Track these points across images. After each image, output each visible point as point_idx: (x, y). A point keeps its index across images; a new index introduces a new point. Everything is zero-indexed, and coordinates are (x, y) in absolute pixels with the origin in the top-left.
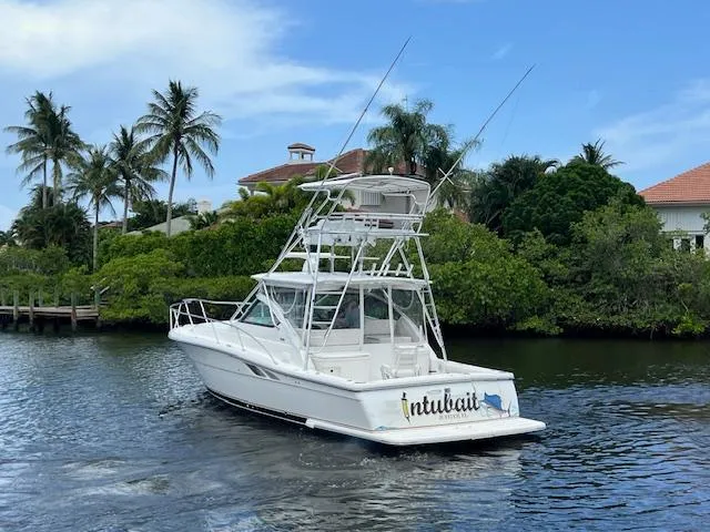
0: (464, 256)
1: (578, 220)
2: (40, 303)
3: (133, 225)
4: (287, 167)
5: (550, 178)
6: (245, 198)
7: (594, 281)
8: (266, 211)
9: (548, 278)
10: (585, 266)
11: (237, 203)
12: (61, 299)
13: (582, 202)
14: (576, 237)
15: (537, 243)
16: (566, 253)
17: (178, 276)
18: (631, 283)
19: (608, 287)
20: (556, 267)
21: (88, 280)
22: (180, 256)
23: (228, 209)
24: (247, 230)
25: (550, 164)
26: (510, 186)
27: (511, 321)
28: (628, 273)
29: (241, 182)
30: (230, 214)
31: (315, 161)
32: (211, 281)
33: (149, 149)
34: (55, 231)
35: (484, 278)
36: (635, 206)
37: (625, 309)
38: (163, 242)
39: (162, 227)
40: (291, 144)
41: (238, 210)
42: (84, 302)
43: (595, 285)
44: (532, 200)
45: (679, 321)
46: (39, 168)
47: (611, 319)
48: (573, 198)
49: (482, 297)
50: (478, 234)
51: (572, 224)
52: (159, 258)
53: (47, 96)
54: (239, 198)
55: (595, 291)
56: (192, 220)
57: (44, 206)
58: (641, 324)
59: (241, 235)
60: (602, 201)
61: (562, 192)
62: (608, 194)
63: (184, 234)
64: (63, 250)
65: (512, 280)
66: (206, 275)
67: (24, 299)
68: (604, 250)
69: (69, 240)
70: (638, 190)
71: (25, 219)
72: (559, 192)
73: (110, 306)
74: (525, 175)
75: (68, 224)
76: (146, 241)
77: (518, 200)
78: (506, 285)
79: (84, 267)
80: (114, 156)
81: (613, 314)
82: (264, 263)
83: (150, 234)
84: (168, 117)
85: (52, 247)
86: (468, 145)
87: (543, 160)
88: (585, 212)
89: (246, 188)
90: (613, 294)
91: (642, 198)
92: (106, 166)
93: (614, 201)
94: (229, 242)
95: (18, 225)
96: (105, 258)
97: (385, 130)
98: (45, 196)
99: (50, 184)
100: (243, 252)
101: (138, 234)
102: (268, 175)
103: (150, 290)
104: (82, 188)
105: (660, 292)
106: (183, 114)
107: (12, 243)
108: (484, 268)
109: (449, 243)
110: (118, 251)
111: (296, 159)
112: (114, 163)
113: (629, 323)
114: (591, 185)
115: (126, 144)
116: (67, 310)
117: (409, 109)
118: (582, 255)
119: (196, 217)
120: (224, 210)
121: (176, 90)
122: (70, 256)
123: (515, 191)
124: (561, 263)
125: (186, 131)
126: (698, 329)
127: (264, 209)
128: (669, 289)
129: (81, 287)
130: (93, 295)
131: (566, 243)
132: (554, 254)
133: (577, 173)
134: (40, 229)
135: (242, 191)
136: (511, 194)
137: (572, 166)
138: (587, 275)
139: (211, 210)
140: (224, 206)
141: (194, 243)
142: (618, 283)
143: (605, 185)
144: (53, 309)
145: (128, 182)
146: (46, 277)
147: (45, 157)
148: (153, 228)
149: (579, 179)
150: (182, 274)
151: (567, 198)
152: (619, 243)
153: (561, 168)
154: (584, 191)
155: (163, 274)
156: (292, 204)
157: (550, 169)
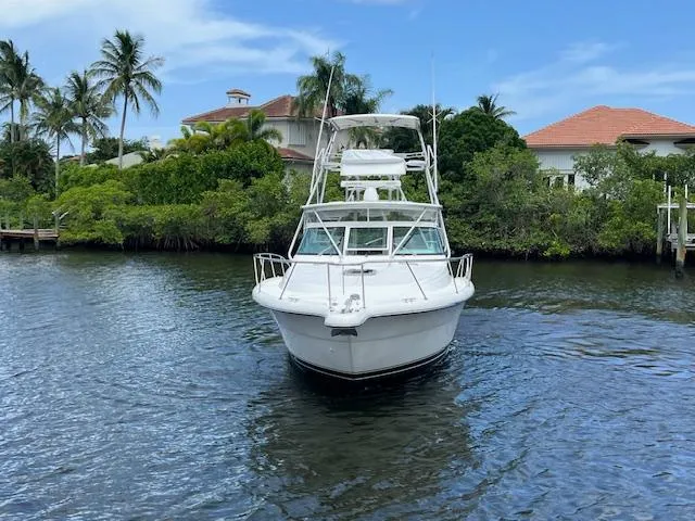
1: (469, 159)
2: (7, 226)
3: (90, 159)
4: (225, 110)
5: (449, 123)
6: (187, 136)
7: (481, 211)
8: (205, 148)
10: (475, 199)
11: (180, 141)
12: (25, 222)
13: (474, 145)
14: (468, 174)
16: (460, 188)
17: (127, 203)
18: (513, 215)
19: (493, 217)
20: (450, 200)
21: (49, 206)
23: (173, 145)
24: (189, 164)
25: (449, 111)
28: (508, 205)
29: (184, 122)
30: (173, 150)
31: (250, 105)
32: (157, 208)
33: (103, 90)
34: (21, 162)
36: (517, 149)
37: (506, 236)
38: (117, 174)
39: (114, 161)
40: (229, 90)
41: (181, 147)
42: (45, 225)
43: (482, 216)
45: (549, 245)
46: (6, 106)
47: (494, 243)
48: (466, 141)
51: (464, 164)
52: (111, 188)
53: (8, 43)
54: (182, 137)
55: (481, 221)
56: (142, 155)
57: (12, 141)
58: (518, 248)
59: (184, 169)
60: (491, 144)
61: (458, 136)
62: (496, 137)
63: (136, 167)
64: (27, 180)
66: (153, 203)
68: (489, 186)
69: (34, 172)
70: (521, 135)
72: (455, 136)
73: (69, 230)
75: (33, 157)
76: (101, 172)
79: (47, 195)
80: (70, 97)
81: (496, 239)
82: (203, 194)
83: (105, 166)
84: (119, 64)
85: (17, 177)
86: (382, 94)
87: (443, 108)
88: (475, 153)
89: (188, 127)
90: (497, 223)
91: (524, 142)
92: (64, 106)
93: (501, 144)
94: (172, 175)
96: (65, 187)
97: (308, 79)
98: (15, 131)
99: (17, 121)
100: (185, 184)
101: (94, 166)
102: (208, 117)
103: (103, 215)
104: (44, 125)
105: (536, 222)
106: (132, 61)
110: (77, 181)
111: (234, 104)
112: (70, 103)
113: (509, 246)
114: (482, 130)
115: (81, 87)
116: (32, 232)
117: (330, 60)
118: (472, 190)
119: (146, 153)
120: (170, 147)
121: (125, 40)
122: (35, 187)
124: (455, 196)
125: (134, 76)
126: (565, 251)
127: (204, 146)
128: (543, 218)
129: (43, 212)
130: (53, 220)
131: (459, 180)
132: (449, 189)
133: (472, 120)
134: (9, 160)
135: (183, 129)
137: (466, 114)
138: (477, 206)
139: (159, 148)
140: (169, 143)
141: (143, 175)
142: (500, 213)
143: (493, 130)
144: (19, 231)
145: (85, 121)
146: (13, 203)
147: (12, 97)
148: (108, 162)
149: (472, 124)
150: (132, 202)
151: (461, 141)
152: (503, 180)
153: (458, 115)
154: (476, 135)
155: (114, 201)
156: (228, 142)
157: (448, 117)
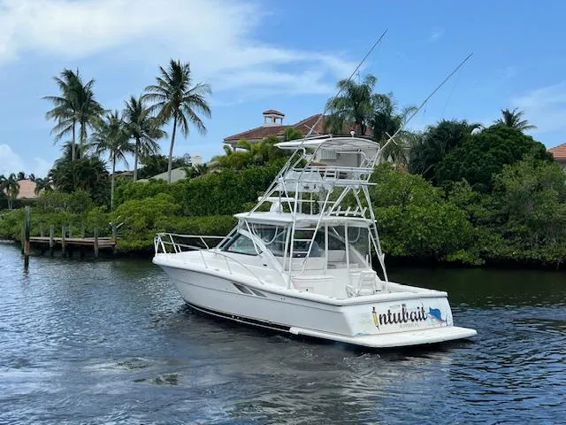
0: (404, 200)
1: (498, 172)
2: (70, 235)
3: (141, 174)
4: (262, 129)
5: (476, 137)
6: (229, 153)
7: (511, 222)
8: (245, 164)
9: (473, 220)
10: (504, 209)
11: (223, 157)
12: (86, 232)
13: (502, 158)
14: (497, 186)
15: (465, 190)
16: (489, 199)
17: (176, 215)
18: (542, 224)
19: (523, 227)
20: (479, 210)
21: (107, 217)
22: (178, 199)
23: (215, 162)
24: (231, 178)
25: (476, 126)
26: (442, 144)
27: (442, 253)
28: (539, 215)
29: (226, 141)
30: (216, 166)
31: (285, 124)
32: (202, 219)
33: (155, 113)
34: (82, 179)
35: (421, 219)
36: (545, 161)
37: (536, 245)
38: (165, 188)
39: (163, 176)
40: (265, 111)
41: (223, 163)
42: (103, 234)
43: (512, 226)
44: (460, 156)
46: (69, 129)
47: (525, 253)
48: (494, 154)
49: (419, 234)
50: (416, 183)
51: (493, 175)
52: (162, 200)
53: (75, 73)
54: (224, 153)
55: (511, 230)
56: (186, 170)
57: (73, 159)
58: (550, 258)
59: (226, 183)
60: (519, 157)
61: (486, 149)
62: (523, 151)
63: (181, 182)
64: (87, 194)
65: (443, 221)
66: (198, 214)
67: (58, 231)
68: (519, 197)
69: (92, 186)
70: (548, 148)
71: (58, 168)
72: (482, 149)
73: (124, 238)
74: (455, 135)
75: (92, 173)
76: (152, 187)
77: (450, 156)
78: (439, 224)
79: (104, 206)
80: (126, 120)
81: (526, 248)
82: (244, 205)
83: (155, 181)
84: (170, 89)
85: (79, 191)
86: (407, 111)
87: (470, 123)
88: (504, 165)
89: (230, 145)
90: (527, 232)
91: (551, 154)
92: (121, 127)
93: (528, 157)
94: (216, 188)
95: (53, 173)
96: (120, 200)
97: (340, 99)
98: (73, 151)
99: (77, 141)
100: (227, 196)
101: (145, 181)
102: (248, 135)
103: (155, 226)
104: (102, 145)
106: (182, 87)
107: (48, 188)
108: (422, 211)
109: (393, 191)
110: (131, 195)
111: (269, 123)
112: (126, 125)
113: (540, 256)
114: (509, 144)
115: (136, 110)
116: (91, 240)
117: (358, 81)
118: (502, 201)
119: (190, 168)
120: (213, 163)
121: (176, 68)
122: (94, 199)
123: (447, 149)
124: (484, 206)
125: (188, 100)
127: (244, 162)
129: (101, 222)
130: (111, 230)
131: (489, 191)
132: (478, 200)
133: (500, 135)
134: (70, 177)
135: (225, 147)
136: (443, 151)
137: (493, 129)
138: (506, 217)
139: (202, 163)
140: (213, 160)
141: (189, 189)
142: (531, 223)
143: (521, 143)
144: (80, 239)
145: (138, 142)
146: (74, 215)
147: (74, 120)
148: (157, 177)
149: (500, 138)
150: (180, 213)
151: (488, 155)
152: (532, 191)
153: (485, 130)
154: (503, 148)
155: (165, 213)
156: (266, 158)
157: (475, 131)
